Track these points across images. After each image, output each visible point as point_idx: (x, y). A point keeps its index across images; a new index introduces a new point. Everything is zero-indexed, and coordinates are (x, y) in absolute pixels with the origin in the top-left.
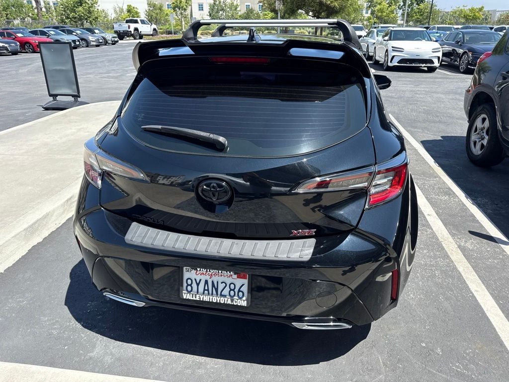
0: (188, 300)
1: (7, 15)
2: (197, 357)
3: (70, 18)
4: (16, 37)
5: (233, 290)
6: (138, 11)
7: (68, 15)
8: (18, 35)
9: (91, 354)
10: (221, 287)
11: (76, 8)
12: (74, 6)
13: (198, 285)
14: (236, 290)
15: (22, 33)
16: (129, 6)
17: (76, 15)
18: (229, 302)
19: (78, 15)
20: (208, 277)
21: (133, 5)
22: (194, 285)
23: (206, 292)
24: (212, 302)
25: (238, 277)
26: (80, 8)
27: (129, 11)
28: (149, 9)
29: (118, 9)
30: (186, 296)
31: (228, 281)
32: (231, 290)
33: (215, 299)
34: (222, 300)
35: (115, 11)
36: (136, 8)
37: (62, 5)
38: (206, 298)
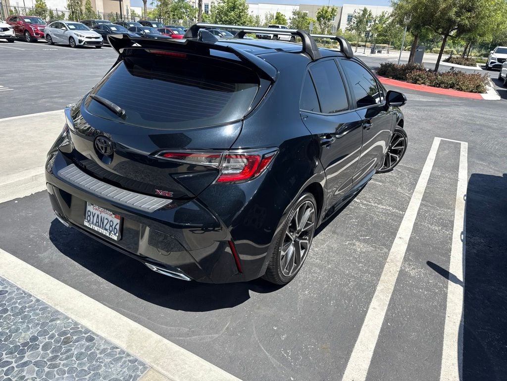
0: (86, 227)
1: (174, 15)
2: (100, 278)
3: (223, 21)
4: (172, 34)
5: (112, 226)
6: (285, 18)
7: (222, 18)
8: (174, 32)
9: (40, 255)
10: (106, 222)
11: (229, 12)
12: (228, 11)
13: (93, 217)
14: (113, 227)
15: (178, 31)
16: (278, 13)
17: (228, 19)
18: (108, 235)
19: (230, 19)
20: (99, 213)
21: (282, 13)
22: (92, 217)
23: (97, 224)
24: (99, 232)
25: (115, 217)
26: (232, 13)
27: (277, 18)
28: (293, 17)
29: (269, 16)
30: (86, 224)
31: (110, 218)
32: (110, 226)
33: (101, 230)
34: (104, 232)
35: (266, 17)
36: (284, 16)
37: (218, 9)
38: (96, 228)
